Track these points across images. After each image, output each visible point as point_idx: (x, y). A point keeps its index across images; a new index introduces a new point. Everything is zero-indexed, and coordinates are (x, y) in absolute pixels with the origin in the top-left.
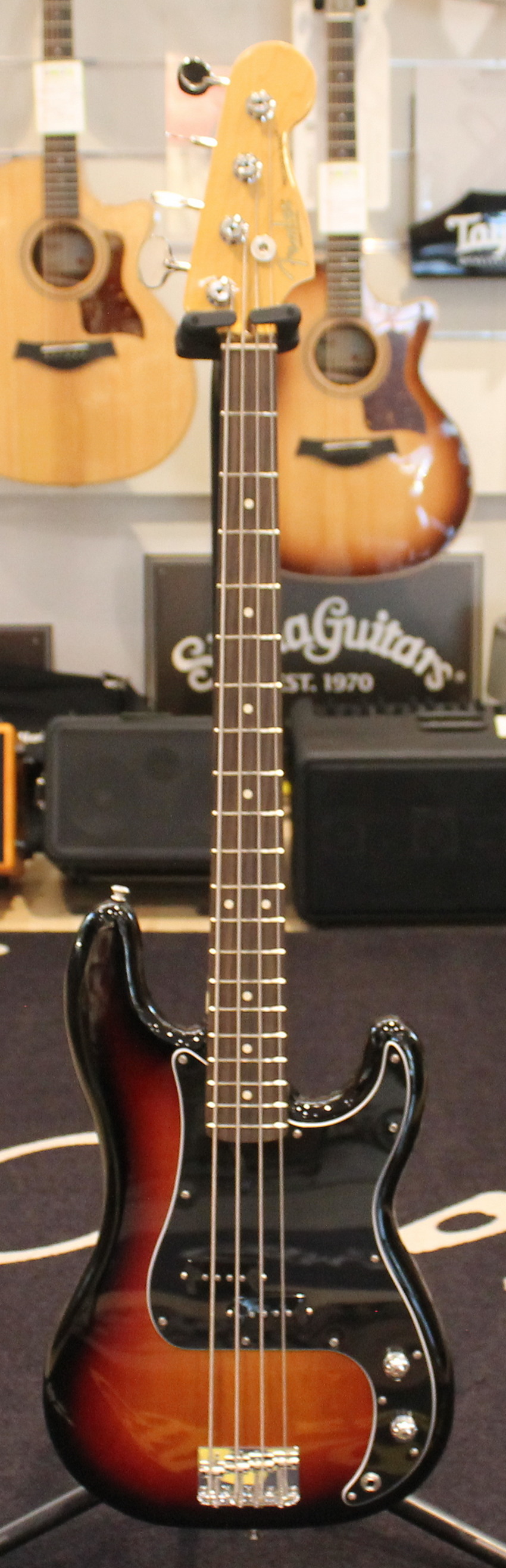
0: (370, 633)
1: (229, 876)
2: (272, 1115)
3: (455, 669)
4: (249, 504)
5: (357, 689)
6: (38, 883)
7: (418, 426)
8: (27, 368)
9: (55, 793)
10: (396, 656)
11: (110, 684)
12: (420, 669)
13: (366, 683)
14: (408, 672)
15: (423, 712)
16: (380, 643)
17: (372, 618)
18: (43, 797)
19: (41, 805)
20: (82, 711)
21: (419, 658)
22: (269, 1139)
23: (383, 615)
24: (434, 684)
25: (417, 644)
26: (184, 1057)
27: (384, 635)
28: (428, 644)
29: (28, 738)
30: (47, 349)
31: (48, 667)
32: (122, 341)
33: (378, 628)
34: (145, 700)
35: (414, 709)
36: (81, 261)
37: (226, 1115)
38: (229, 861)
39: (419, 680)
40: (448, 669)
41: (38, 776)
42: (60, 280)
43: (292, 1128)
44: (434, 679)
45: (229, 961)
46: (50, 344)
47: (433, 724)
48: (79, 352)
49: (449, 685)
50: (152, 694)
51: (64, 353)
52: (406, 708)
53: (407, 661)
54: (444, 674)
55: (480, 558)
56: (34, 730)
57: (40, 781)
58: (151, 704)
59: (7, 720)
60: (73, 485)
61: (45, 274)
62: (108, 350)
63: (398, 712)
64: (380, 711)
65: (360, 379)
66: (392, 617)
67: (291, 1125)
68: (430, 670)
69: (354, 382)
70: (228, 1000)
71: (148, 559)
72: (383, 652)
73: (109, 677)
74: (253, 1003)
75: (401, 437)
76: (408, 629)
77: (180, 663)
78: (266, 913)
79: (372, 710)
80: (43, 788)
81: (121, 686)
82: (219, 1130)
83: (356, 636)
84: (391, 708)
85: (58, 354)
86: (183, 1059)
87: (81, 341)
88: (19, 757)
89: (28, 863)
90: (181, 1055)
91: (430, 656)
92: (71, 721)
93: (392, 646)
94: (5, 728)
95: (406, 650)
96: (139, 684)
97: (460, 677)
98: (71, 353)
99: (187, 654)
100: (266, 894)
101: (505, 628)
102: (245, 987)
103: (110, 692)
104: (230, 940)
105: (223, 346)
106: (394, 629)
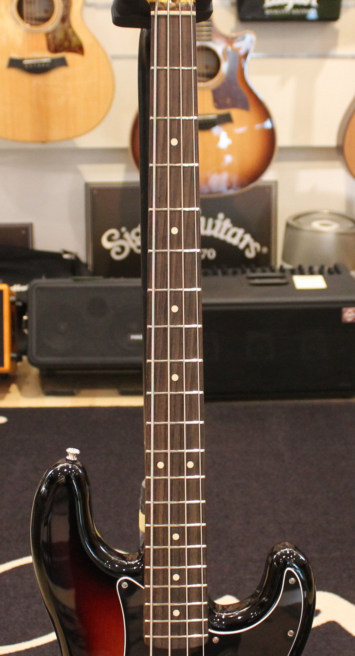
0: (214, 226)
1: (160, 443)
2: (197, 627)
3: (262, 246)
4: (174, 142)
5: (206, 257)
6: (25, 375)
7: (245, 107)
8: (15, 74)
9: (34, 324)
10: (229, 239)
11: (66, 256)
12: (242, 246)
13: (211, 254)
14: (236, 248)
15: (249, 274)
16: (219, 231)
17: (215, 218)
18: (27, 327)
19: (26, 331)
20: (50, 276)
21: (241, 240)
22: (194, 646)
23: (221, 216)
24: (250, 254)
25: (240, 232)
26: (125, 583)
27: (221, 227)
28: (246, 232)
29: (17, 288)
30: (26, 62)
31: (31, 247)
32: (70, 57)
33: (218, 223)
34: (86, 265)
35: (244, 272)
36: (46, 11)
37: (160, 629)
38: (160, 431)
39: (243, 252)
40: (258, 246)
41: (24, 315)
42: (34, 22)
43: (212, 635)
44: (250, 251)
45: (161, 509)
46: (29, 59)
47: (257, 281)
48: (45, 64)
49: (259, 255)
50: (90, 262)
51: (37, 64)
52: (239, 271)
53: (235, 241)
54: (256, 249)
55: (276, 183)
56: (23, 284)
57: (25, 318)
58: (90, 268)
59: (4, 282)
60: (43, 142)
61: (24, 20)
62: (63, 63)
63: (235, 273)
64: (224, 273)
65: (209, 80)
66: (226, 216)
67: (210, 634)
68: (248, 246)
69: (207, 81)
70: (161, 541)
71: (87, 185)
72: (222, 236)
73: (66, 252)
74: (180, 542)
75: (235, 113)
76: (236, 223)
77: (106, 244)
78: (190, 472)
79: (219, 272)
80: (27, 321)
81: (73, 257)
82: (154, 639)
83: (206, 228)
84: (230, 271)
85: (33, 65)
86: (125, 585)
87: (46, 56)
88: (12, 303)
89: (19, 364)
90: (123, 581)
91: (248, 238)
92: (43, 281)
93: (226, 233)
94: (3, 287)
95: (234, 235)
96: (83, 256)
97: (265, 250)
98: (41, 64)
99: (110, 239)
100: (190, 457)
101: (291, 222)
102: (174, 531)
103: (66, 260)
104: (161, 493)
105: (152, 13)
106: (227, 223)
